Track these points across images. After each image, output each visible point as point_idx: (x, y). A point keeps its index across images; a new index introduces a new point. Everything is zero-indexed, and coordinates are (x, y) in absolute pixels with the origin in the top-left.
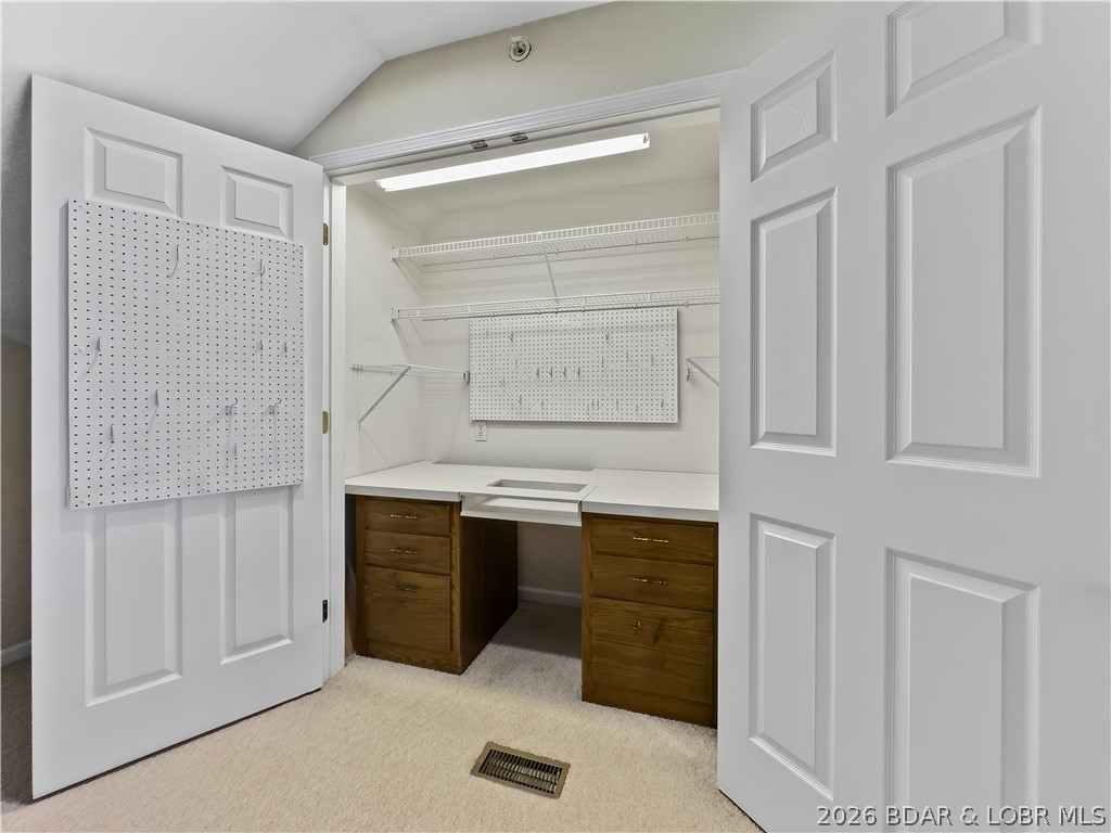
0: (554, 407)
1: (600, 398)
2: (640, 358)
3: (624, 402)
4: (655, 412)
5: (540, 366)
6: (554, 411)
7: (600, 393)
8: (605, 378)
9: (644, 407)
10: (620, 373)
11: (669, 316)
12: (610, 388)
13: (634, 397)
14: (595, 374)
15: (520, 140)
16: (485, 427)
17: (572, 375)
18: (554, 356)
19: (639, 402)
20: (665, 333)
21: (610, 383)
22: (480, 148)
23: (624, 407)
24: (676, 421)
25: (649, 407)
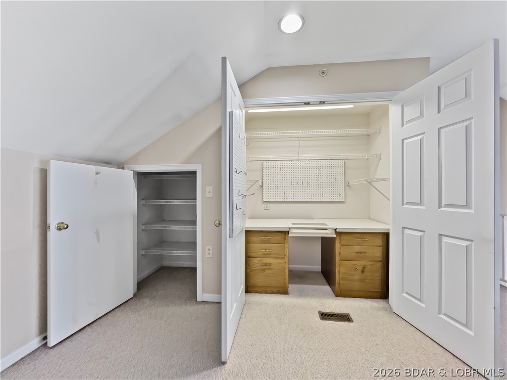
0: (298, 196)
1: (316, 192)
2: (331, 178)
3: (325, 194)
4: (336, 197)
5: (292, 180)
6: (298, 198)
7: (316, 190)
8: (318, 185)
9: (333, 196)
10: (323, 183)
11: (342, 163)
12: (320, 189)
13: (329, 192)
14: (314, 183)
15: (322, 103)
16: (268, 204)
17: (305, 184)
18: (298, 177)
19: (331, 194)
20: (340, 169)
21: (320, 187)
22: (307, 104)
23: (325, 196)
24: (344, 200)
25: (334, 196)
